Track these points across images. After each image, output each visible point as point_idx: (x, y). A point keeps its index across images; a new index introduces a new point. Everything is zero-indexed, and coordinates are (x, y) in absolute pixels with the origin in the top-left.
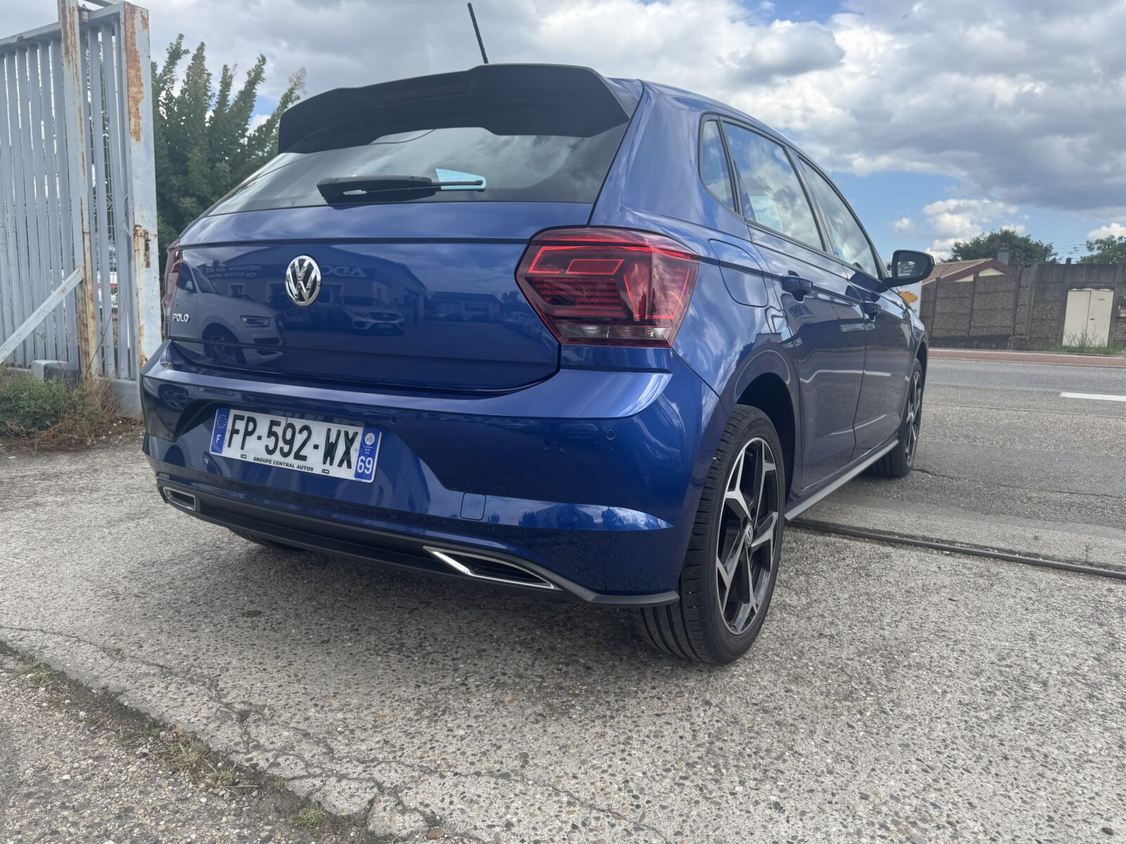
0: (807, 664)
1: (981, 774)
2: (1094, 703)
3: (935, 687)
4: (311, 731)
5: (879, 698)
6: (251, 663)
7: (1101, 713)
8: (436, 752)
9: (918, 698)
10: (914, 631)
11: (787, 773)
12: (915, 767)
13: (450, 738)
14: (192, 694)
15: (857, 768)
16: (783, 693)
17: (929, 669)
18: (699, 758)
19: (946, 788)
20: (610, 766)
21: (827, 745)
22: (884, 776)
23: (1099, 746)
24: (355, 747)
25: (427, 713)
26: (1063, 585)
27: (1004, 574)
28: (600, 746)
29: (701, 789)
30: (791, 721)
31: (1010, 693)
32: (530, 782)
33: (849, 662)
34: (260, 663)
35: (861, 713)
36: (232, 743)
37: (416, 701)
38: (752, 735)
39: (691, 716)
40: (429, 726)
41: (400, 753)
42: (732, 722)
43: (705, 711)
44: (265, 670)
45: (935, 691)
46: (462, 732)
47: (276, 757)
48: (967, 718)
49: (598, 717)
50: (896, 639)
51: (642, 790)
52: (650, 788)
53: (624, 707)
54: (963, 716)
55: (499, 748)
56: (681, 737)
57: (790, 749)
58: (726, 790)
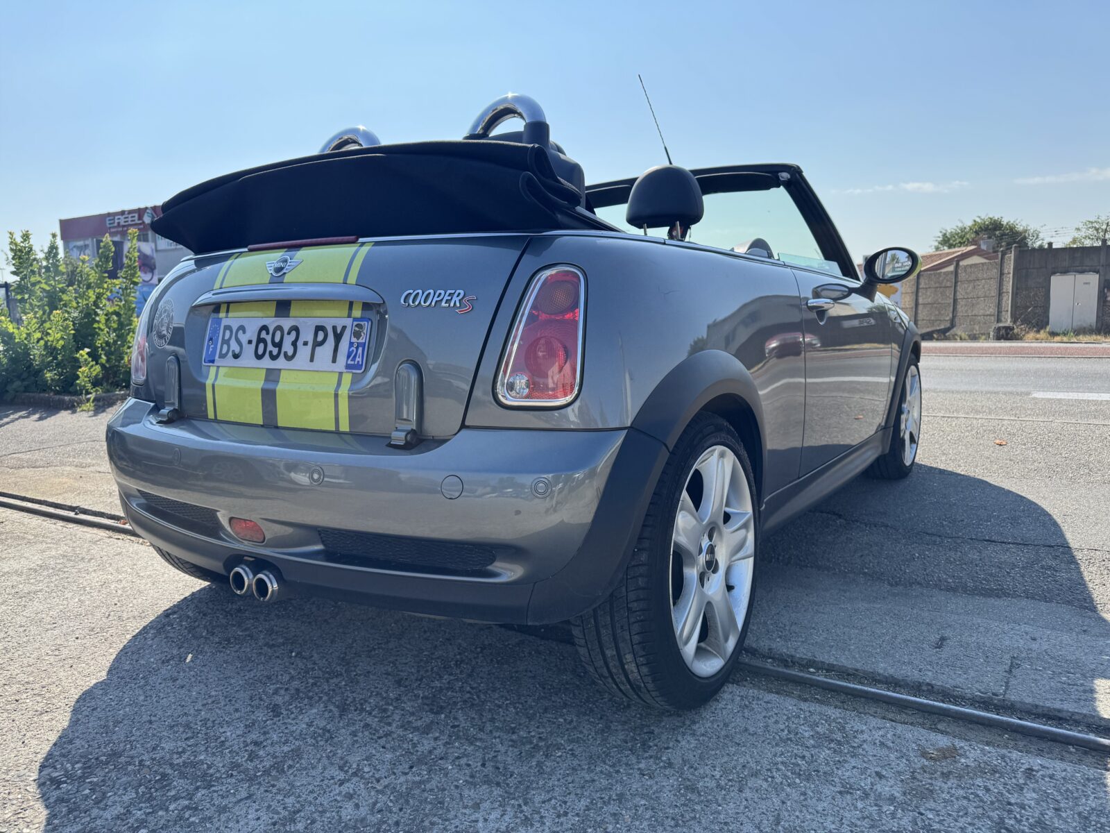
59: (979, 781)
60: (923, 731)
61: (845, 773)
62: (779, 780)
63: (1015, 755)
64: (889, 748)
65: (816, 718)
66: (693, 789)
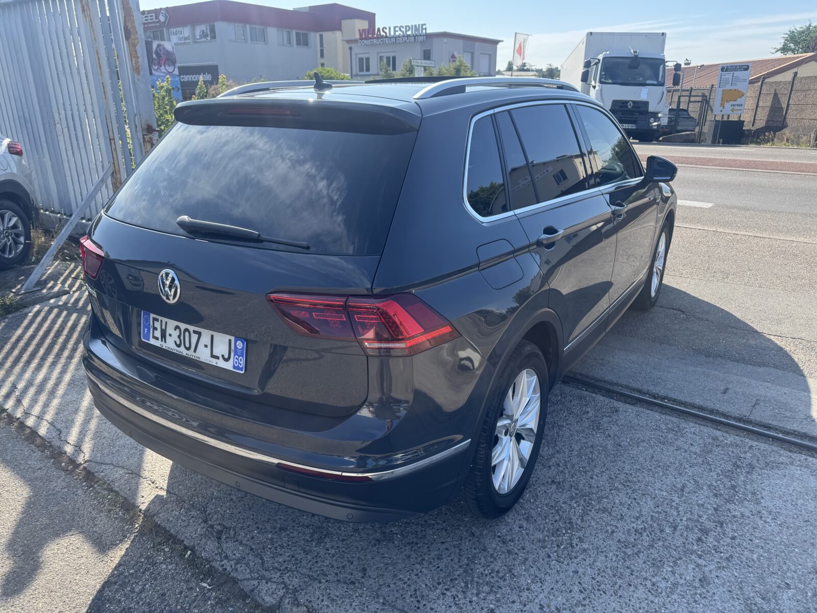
0: (538, 505)
1: (612, 595)
2: (698, 545)
3: (609, 528)
4: (254, 547)
5: (572, 535)
6: (225, 494)
7: (699, 553)
8: (319, 565)
9: (595, 536)
10: (611, 481)
11: (504, 589)
12: (576, 588)
13: (327, 555)
14: (193, 517)
15: (544, 587)
16: (517, 529)
17: (610, 513)
18: (459, 575)
19: (588, 605)
20: (409, 579)
21: (531, 569)
22: (557, 594)
23: (688, 578)
24: (276, 559)
25: (316, 536)
26: (722, 441)
27: (687, 430)
28: (406, 564)
29: (454, 598)
30: (516, 550)
31: (651, 534)
32: (365, 589)
33: (563, 505)
34: (230, 494)
35: (558, 546)
36: (214, 554)
37: (311, 527)
38: (492, 560)
39: (461, 544)
40: (315, 547)
41: (299, 565)
42: (483, 550)
43: (470, 540)
44: (232, 499)
45: (607, 531)
46: (333, 552)
47: (236, 564)
48: (618, 553)
49: (409, 543)
50: (598, 487)
51: (423, 596)
52: (428, 595)
53: (425, 536)
54: (617, 551)
55: (352, 563)
56: (452, 560)
57: (510, 571)
58: (468, 599)
59: (730, 449)
60: (712, 429)
61: (679, 443)
62: (652, 444)
63: (747, 440)
64: (697, 435)
65: (668, 422)
66: (620, 445)
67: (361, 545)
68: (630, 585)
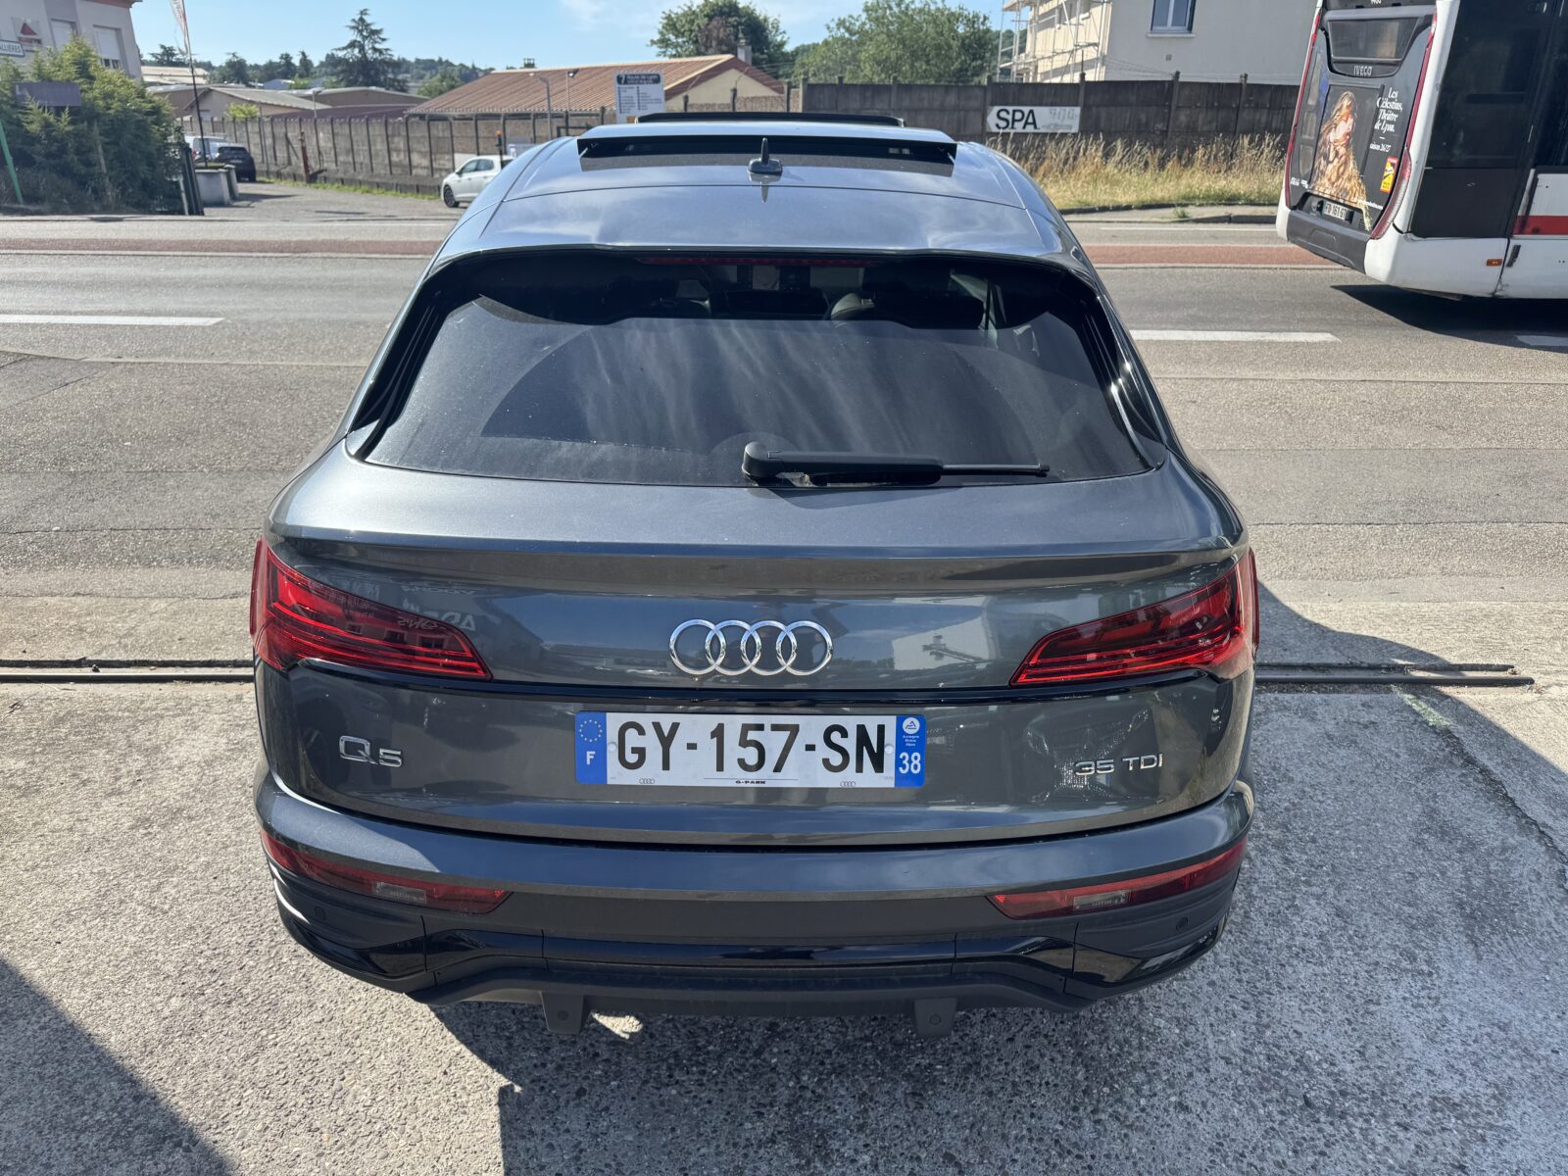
55: (918, 1159)
56: (1052, 1060)
57: (1139, 1029)
58: (1135, 1109)
67: (896, 1118)
68: (1283, 965)
